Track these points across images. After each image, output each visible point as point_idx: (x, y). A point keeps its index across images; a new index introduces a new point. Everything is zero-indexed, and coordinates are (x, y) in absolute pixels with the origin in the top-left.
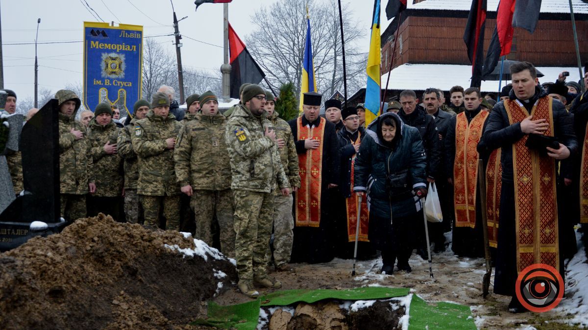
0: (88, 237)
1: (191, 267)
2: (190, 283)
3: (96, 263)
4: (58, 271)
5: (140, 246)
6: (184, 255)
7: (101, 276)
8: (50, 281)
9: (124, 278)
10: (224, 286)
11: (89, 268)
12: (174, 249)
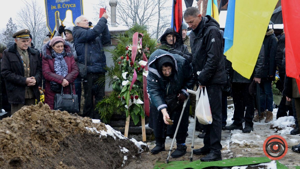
0: (33, 120)
1: (106, 144)
2: (106, 156)
3: (40, 140)
4: (16, 145)
5: (69, 128)
6: (100, 136)
7: (44, 150)
8: (10, 153)
9: (61, 152)
10: (128, 158)
11: (35, 144)
12: (93, 131)
